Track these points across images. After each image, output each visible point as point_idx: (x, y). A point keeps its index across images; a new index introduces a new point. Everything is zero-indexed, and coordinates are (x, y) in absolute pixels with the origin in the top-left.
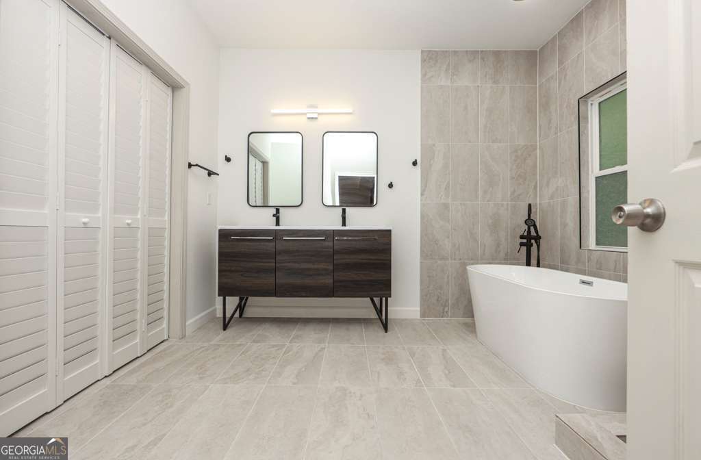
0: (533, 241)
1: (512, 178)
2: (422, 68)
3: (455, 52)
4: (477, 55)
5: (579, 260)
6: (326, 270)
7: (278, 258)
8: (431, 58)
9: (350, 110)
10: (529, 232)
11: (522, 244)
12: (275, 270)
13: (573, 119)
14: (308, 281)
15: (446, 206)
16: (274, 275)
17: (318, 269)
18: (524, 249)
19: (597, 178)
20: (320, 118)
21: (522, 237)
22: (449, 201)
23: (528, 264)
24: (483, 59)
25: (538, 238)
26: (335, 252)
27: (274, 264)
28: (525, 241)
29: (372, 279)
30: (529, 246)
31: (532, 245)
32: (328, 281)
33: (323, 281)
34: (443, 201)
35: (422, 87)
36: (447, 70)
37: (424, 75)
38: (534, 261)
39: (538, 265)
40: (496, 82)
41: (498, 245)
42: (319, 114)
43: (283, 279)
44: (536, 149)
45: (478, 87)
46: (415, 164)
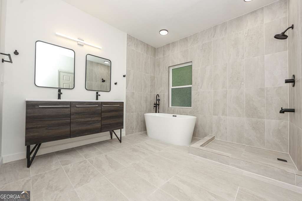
0: (157, 105)
1: (150, 86)
2: (127, 40)
3: (137, 39)
4: (142, 43)
5: (168, 110)
6: (97, 120)
7: (72, 117)
8: (130, 38)
9: (101, 48)
10: (156, 103)
11: (154, 106)
12: (70, 123)
13: (167, 72)
14: (89, 127)
15: (133, 93)
16: (69, 126)
17: (94, 121)
18: (155, 108)
19: (172, 89)
20: (85, 46)
21: (154, 104)
22: (134, 92)
23: (156, 112)
24: (144, 45)
25: (159, 105)
26: (102, 112)
27: (69, 120)
28: (155, 105)
29: (116, 122)
31: (157, 107)
32: (99, 125)
33: (96, 126)
34: (133, 91)
35: (127, 48)
36: (135, 44)
37: (128, 44)
38: (157, 111)
39: (159, 113)
40: (147, 54)
41: (147, 107)
42: (85, 44)
43: (74, 128)
44: (155, 78)
45: (142, 54)
46: (124, 76)
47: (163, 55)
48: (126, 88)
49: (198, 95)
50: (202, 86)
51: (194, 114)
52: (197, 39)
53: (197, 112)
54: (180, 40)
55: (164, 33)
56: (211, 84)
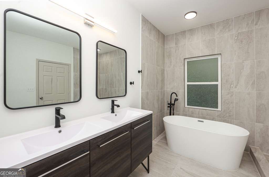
0: (172, 105)
4: (154, 28)
5: (184, 111)
8: (144, 20)
10: (171, 102)
11: (168, 107)
18: (169, 108)
21: (168, 104)
22: (149, 91)
23: (170, 115)
24: (156, 31)
25: (174, 105)
28: (169, 105)
30: (170, 107)
31: (172, 107)
35: (141, 33)
36: (148, 30)
39: (173, 115)
44: (164, 71)
45: (155, 42)
46: (139, 72)
47: (176, 44)
48: (142, 88)
49: (232, 96)
50: (237, 85)
51: (225, 119)
52: (229, 26)
53: (230, 116)
54: (202, 26)
55: (191, 16)
56: (252, 84)
